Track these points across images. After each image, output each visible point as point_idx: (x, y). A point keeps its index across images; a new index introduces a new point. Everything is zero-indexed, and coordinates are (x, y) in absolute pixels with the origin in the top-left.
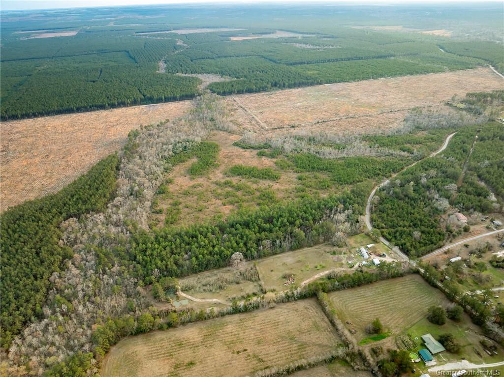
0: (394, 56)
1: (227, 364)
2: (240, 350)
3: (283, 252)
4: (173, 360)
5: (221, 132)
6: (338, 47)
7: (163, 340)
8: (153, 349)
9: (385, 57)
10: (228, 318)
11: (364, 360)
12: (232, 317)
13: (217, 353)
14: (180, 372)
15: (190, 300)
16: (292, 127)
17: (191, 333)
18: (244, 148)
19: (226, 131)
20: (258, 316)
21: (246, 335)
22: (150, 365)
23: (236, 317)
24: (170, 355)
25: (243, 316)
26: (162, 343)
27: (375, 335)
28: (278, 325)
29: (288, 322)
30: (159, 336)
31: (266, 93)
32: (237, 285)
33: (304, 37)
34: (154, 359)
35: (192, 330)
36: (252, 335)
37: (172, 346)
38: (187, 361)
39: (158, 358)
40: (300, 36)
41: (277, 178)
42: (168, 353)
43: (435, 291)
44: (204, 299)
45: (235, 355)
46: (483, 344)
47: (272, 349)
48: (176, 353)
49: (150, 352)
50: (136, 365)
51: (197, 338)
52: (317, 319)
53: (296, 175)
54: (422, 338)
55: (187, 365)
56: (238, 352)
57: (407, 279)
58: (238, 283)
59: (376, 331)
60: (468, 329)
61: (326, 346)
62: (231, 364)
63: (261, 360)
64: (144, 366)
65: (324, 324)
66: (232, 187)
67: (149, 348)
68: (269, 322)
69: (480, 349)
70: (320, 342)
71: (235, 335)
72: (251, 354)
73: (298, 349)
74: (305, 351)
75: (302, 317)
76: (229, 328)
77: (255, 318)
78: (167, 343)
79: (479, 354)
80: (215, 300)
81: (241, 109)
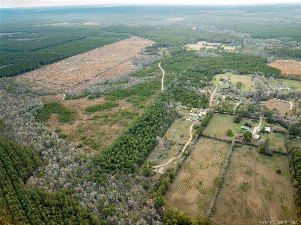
0: (87, 37)
1: (210, 173)
2: (207, 166)
3: (167, 129)
4: (193, 187)
5: (46, 96)
6: (47, 37)
7: (177, 186)
8: (180, 191)
9: (82, 38)
10: (187, 161)
11: (239, 142)
12: (187, 160)
13: (202, 173)
14: (202, 188)
15: (163, 166)
16: (86, 81)
17: (183, 175)
18: (76, 99)
19: (48, 95)
20: (194, 153)
21: (201, 161)
22: (188, 196)
23: (189, 159)
24: (189, 187)
25: (190, 157)
26: (179, 187)
27: (231, 135)
28: (204, 151)
29: (205, 148)
30: (174, 185)
31: (40, 69)
32: (171, 150)
33: (13, 35)
34: (186, 193)
35: (182, 174)
36: (202, 160)
37: (185, 184)
38: (198, 183)
39: (187, 192)
40: (10, 34)
41: (118, 105)
42: (187, 187)
43: (225, 115)
44: (167, 162)
45: (208, 169)
46: (252, 121)
47: (214, 158)
48: (190, 185)
49: (181, 193)
50: (184, 201)
51: (188, 174)
52: (212, 142)
53: (124, 100)
54: (241, 128)
55: (200, 185)
56: (207, 167)
57: (215, 116)
58: (170, 149)
59: (230, 134)
60: (245, 120)
61: (225, 146)
62: (211, 172)
63: (216, 164)
64: (187, 198)
65: (215, 141)
66: (102, 117)
67: (178, 192)
68: (200, 152)
69: (253, 122)
70: (222, 147)
71: (197, 164)
72: (211, 165)
73: (221, 153)
74: (223, 152)
75: (207, 144)
76: (192, 163)
77: (195, 154)
78: (181, 185)
79: (255, 124)
80: (171, 160)
81: (37, 81)
